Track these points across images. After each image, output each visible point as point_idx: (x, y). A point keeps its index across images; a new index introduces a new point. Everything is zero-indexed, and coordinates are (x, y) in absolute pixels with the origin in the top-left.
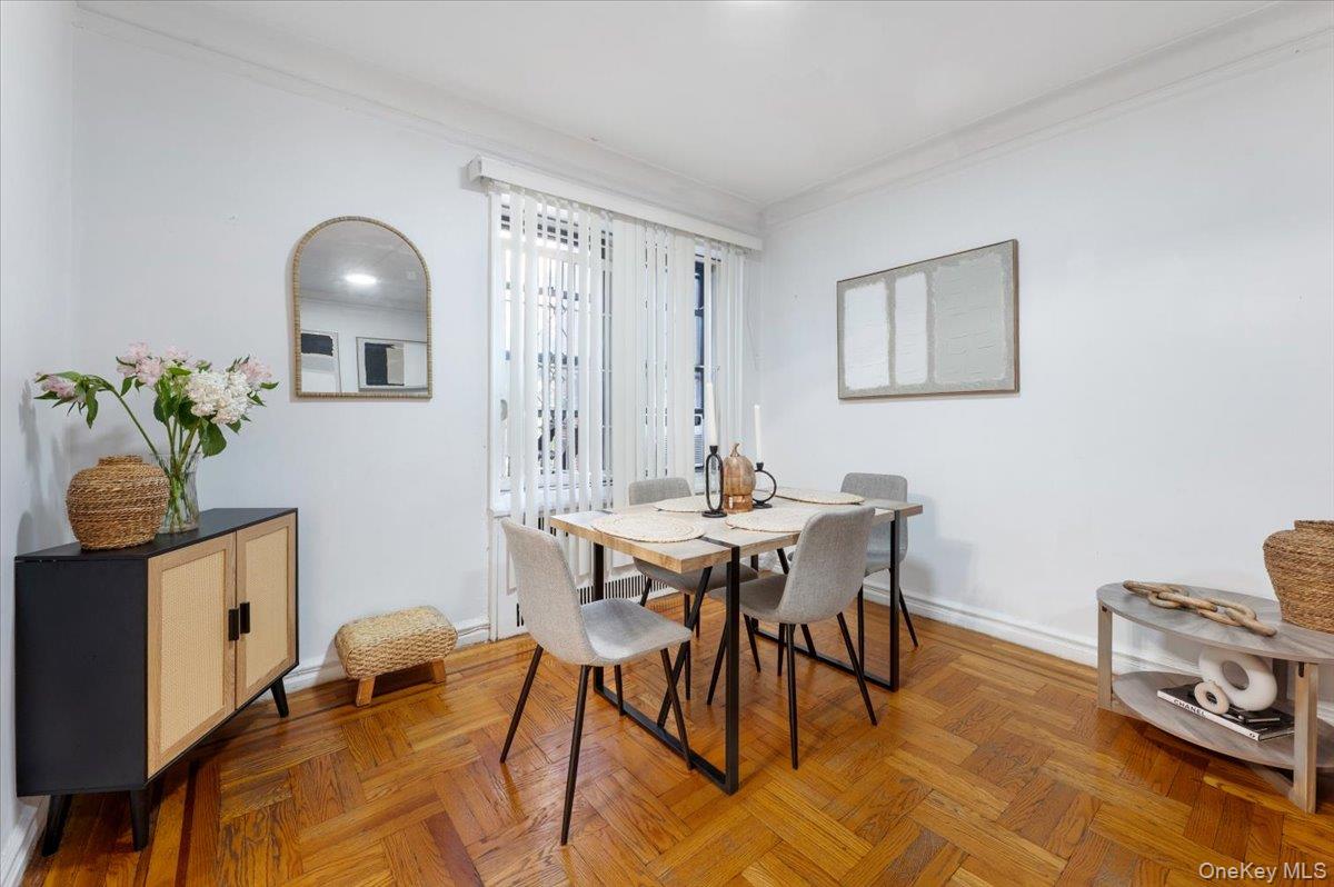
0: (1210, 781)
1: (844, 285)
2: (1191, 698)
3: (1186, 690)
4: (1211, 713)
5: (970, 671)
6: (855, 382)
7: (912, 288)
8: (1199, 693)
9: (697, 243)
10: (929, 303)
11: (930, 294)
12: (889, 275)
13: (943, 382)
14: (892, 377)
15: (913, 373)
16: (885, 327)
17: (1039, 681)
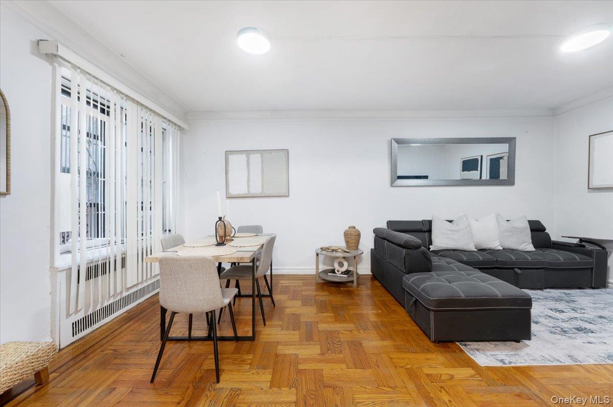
0: (342, 289)
1: (228, 153)
2: (335, 273)
3: (333, 271)
4: (338, 274)
5: (285, 285)
6: (233, 191)
7: (256, 159)
8: (336, 271)
9: (163, 122)
10: (262, 165)
11: (262, 162)
12: (248, 152)
13: (267, 193)
14: (249, 190)
15: (256, 189)
16: (246, 172)
17: (302, 282)
